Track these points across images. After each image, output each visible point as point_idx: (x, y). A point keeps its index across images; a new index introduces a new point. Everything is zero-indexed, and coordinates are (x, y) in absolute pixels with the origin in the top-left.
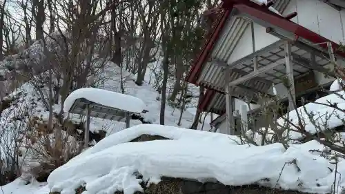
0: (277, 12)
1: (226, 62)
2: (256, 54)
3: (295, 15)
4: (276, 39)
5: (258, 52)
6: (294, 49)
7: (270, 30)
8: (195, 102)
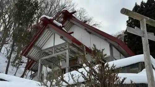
0: (65, 30)
1: (41, 48)
2: (55, 47)
3: (73, 33)
4: (64, 42)
5: (56, 46)
6: (71, 47)
7: (62, 37)
8: (24, 65)
